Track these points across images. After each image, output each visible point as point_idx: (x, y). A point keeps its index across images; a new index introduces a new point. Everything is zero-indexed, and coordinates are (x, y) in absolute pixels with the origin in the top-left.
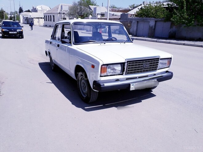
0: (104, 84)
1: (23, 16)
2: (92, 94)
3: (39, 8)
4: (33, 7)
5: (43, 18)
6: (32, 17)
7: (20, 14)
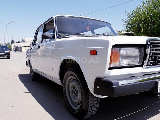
0: (118, 83)
1: (14, 46)
2: (90, 102)
3: (26, 40)
4: (22, 40)
5: (30, 47)
6: (21, 46)
7: (12, 44)
